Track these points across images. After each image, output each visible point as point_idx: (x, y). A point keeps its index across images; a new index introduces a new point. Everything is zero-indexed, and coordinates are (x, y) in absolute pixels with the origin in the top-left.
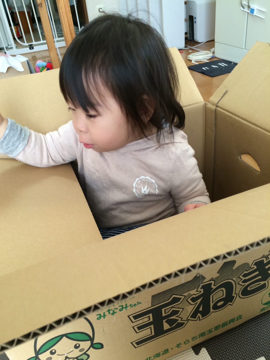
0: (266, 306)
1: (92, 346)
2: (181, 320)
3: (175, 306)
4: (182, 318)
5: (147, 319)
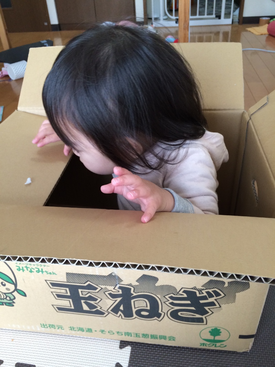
0: (208, 343)
1: (16, 289)
2: (100, 309)
3: (92, 292)
4: (101, 308)
5: (64, 291)
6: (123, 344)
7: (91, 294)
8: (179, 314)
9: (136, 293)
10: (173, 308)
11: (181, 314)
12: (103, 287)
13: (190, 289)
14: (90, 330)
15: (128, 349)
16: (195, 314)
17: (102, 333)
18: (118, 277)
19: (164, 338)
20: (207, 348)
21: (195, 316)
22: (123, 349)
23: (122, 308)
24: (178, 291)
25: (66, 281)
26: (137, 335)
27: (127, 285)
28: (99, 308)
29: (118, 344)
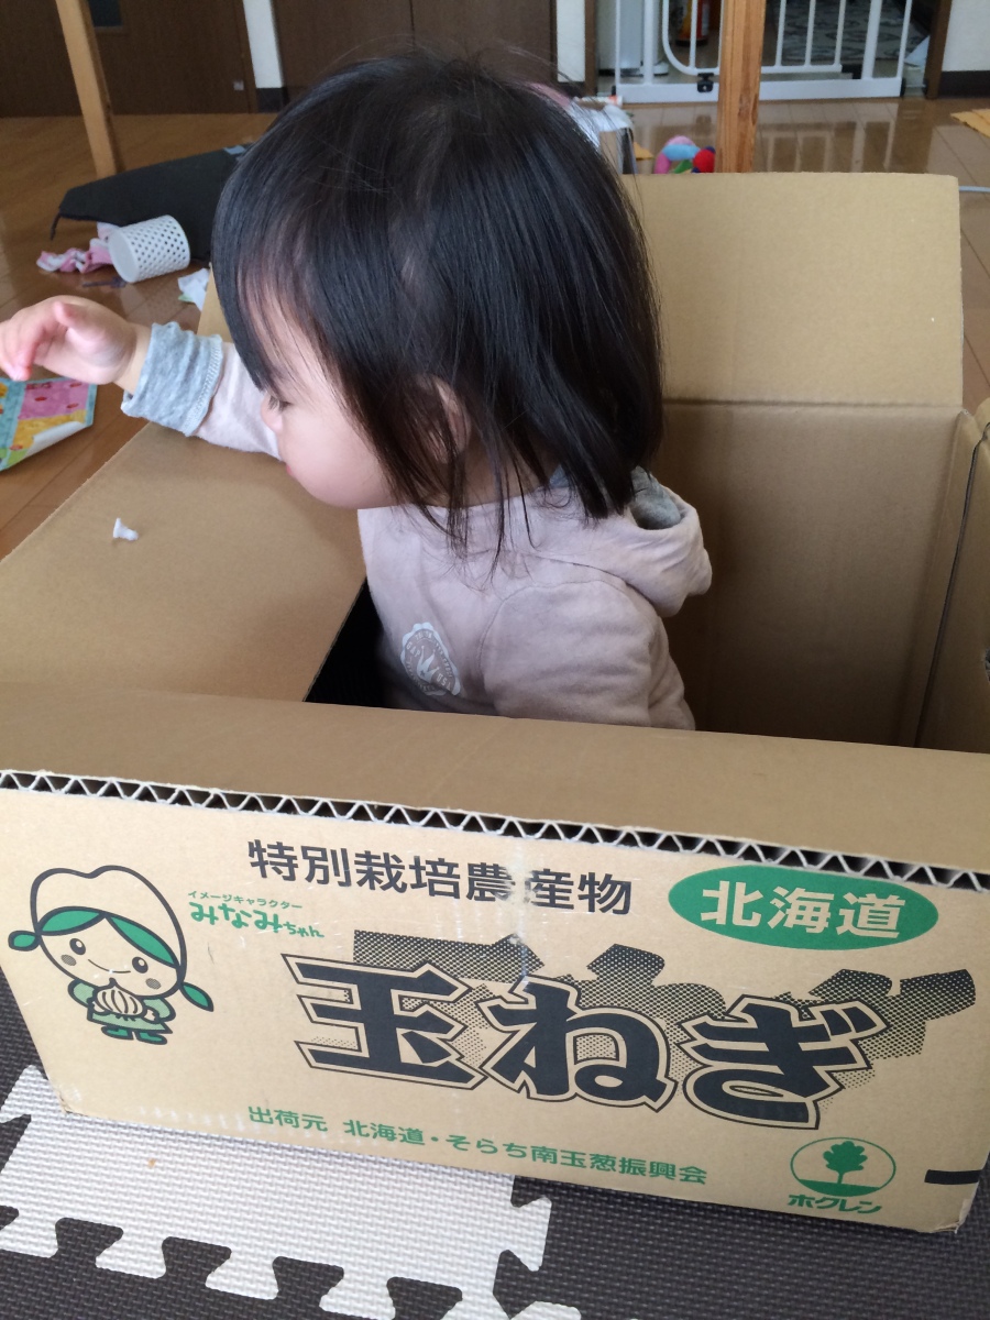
0: (818, 1196)
1: (181, 985)
2: (458, 1060)
3: (436, 1001)
4: (462, 1056)
5: (340, 995)
6: (525, 1191)
7: (432, 1006)
8: (726, 1087)
9: (583, 1009)
10: (705, 1066)
11: (732, 1088)
12: (474, 983)
13: (771, 999)
14: (414, 1136)
15: (541, 1209)
16: (779, 1091)
17: (455, 1146)
18: (529, 950)
19: (667, 1170)
20: (814, 1212)
21: (781, 1096)
22: (524, 1207)
23: (531, 1060)
24: (728, 1006)
25: (352, 961)
26: (574, 1159)
27: (554, 980)
28: (453, 1059)
29: (507, 1190)
